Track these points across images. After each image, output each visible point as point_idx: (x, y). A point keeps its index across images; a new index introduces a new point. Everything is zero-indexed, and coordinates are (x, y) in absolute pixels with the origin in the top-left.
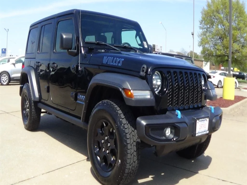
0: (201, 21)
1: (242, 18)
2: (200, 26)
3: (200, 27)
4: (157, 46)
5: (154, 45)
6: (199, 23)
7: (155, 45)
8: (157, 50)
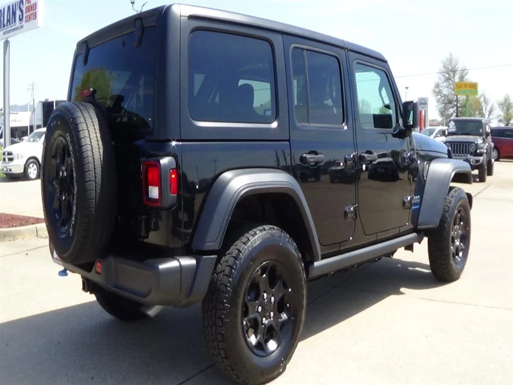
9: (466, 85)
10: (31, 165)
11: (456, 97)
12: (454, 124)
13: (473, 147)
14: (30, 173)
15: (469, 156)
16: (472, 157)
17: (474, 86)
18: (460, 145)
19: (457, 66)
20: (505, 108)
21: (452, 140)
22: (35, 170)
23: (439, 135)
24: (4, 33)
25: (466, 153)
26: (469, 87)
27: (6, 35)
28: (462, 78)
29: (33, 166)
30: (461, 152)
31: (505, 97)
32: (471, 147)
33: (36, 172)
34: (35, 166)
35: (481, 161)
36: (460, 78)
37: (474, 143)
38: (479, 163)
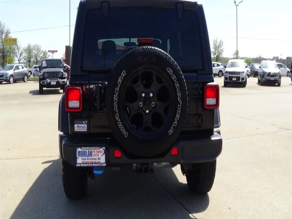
9: (10, 40)
11: (3, 47)
12: (45, 62)
13: (60, 74)
15: (59, 79)
16: (60, 80)
17: (15, 40)
18: (53, 73)
19: (4, 29)
20: (28, 52)
21: (48, 71)
23: (16, 69)
25: (57, 78)
26: (12, 41)
28: (6, 36)
30: (54, 77)
31: (28, 46)
32: (59, 74)
35: (66, 82)
36: (5, 36)
37: (61, 72)
38: (64, 83)
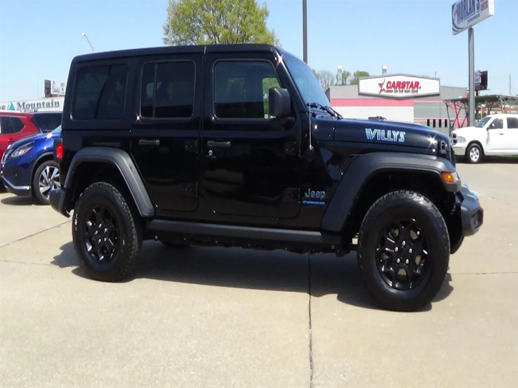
0: (167, 28)
1: (253, 18)
2: (166, 37)
3: (165, 39)
4: (54, 83)
5: (48, 81)
6: (163, 32)
7: (50, 81)
8: (55, 91)
10: (473, 149)
14: (472, 156)
22: (477, 154)
24: (468, 22)
27: (471, 23)
29: (475, 150)
33: (478, 156)
34: (478, 151)
